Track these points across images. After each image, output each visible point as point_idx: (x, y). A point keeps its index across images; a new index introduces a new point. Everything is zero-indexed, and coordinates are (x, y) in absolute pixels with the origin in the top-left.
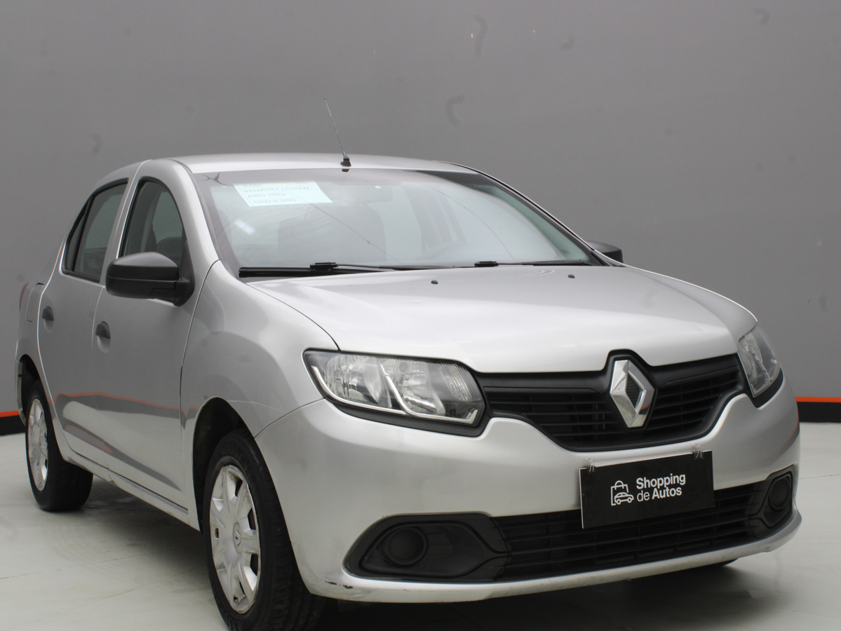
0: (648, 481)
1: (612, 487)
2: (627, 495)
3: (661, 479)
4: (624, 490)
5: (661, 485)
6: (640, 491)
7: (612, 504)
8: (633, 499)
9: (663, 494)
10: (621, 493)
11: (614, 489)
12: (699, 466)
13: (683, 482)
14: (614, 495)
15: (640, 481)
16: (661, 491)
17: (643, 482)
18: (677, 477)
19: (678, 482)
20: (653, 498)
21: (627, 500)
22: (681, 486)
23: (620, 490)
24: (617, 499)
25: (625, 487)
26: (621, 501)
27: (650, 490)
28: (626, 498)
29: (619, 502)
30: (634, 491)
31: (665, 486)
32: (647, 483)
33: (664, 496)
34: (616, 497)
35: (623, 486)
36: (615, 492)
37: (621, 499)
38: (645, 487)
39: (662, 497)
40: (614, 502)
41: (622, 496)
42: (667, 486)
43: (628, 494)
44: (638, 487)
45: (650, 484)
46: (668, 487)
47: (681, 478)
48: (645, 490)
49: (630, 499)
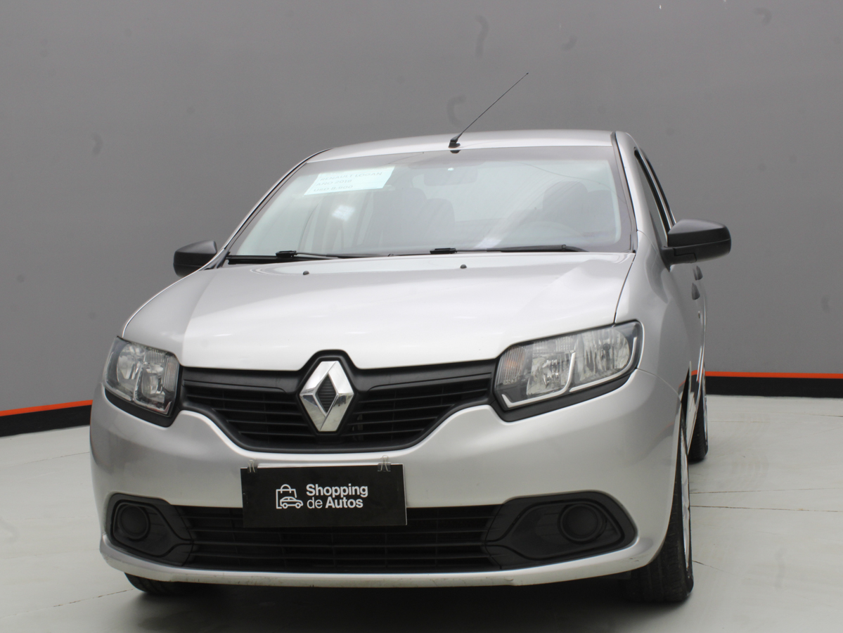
0: (321, 488)
1: (277, 490)
2: (295, 500)
3: (337, 488)
4: (292, 494)
5: (338, 494)
6: (310, 498)
7: (277, 508)
8: (302, 505)
9: (339, 504)
10: (289, 498)
11: (279, 492)
13: (366, 494)
14: (279, 499)
15: (310, 487)
16: (336, 501)
17: (315, 489)
18: (357, 488)
19: (358, 494)
20: (327, 507)
21: (296, 505)
22: (362, 498)
23: (286, 494)
24: (283, 503)
25: (293, 492)
26: (288, 505)
27: (324, 498)
28: (295, 503)
31: (342, 496)
32: (319, 491)
33: (341, 506)
34: (282, 500)
35: (290, 490)
36: (281, 496)
37: (289, 503)
38: (317, 494)
39: (338, 507)
40: (279, 506)
41: (289, 500)
42: (344, 496)
43: (297, 499)
44: (308, 493)
45: (324, 491)
47: (364, 491)
48: (316, 498)
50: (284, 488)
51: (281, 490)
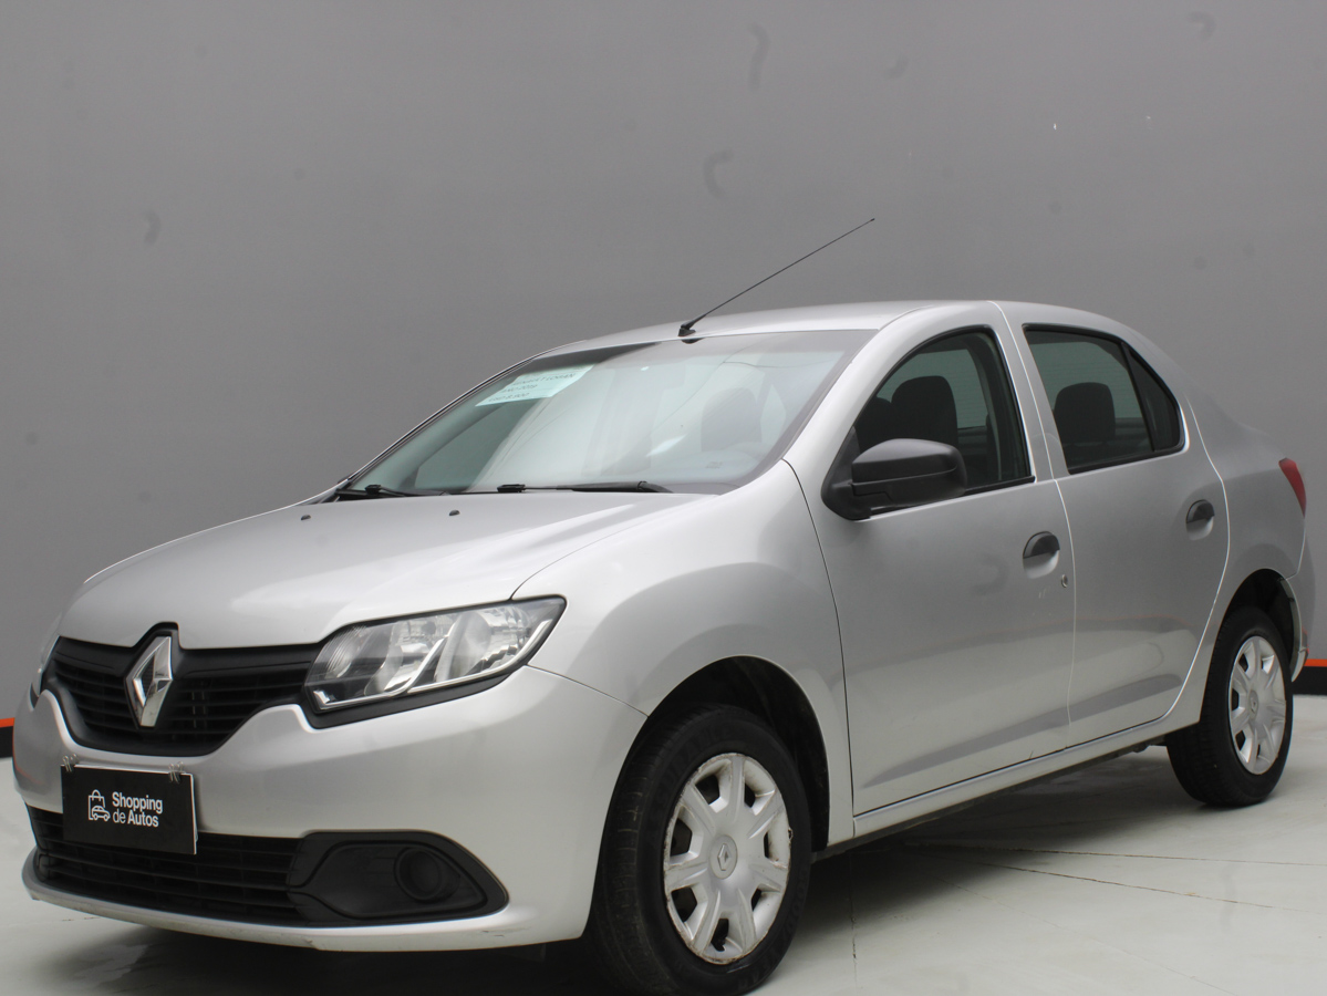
2: (103, 811)
4: (101, 804)
12: (176, 793)
23: (96, 802)
28: (103, 814)
29: (95, 817)
30: (111, 808)
33: (139, 823)
34: (93, 810)
35: (100, 797)
46: (143, 812)
49: (106, 817)
50: (96, 794)
51: (92, 797)
